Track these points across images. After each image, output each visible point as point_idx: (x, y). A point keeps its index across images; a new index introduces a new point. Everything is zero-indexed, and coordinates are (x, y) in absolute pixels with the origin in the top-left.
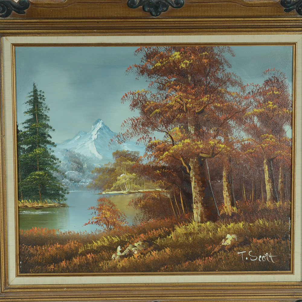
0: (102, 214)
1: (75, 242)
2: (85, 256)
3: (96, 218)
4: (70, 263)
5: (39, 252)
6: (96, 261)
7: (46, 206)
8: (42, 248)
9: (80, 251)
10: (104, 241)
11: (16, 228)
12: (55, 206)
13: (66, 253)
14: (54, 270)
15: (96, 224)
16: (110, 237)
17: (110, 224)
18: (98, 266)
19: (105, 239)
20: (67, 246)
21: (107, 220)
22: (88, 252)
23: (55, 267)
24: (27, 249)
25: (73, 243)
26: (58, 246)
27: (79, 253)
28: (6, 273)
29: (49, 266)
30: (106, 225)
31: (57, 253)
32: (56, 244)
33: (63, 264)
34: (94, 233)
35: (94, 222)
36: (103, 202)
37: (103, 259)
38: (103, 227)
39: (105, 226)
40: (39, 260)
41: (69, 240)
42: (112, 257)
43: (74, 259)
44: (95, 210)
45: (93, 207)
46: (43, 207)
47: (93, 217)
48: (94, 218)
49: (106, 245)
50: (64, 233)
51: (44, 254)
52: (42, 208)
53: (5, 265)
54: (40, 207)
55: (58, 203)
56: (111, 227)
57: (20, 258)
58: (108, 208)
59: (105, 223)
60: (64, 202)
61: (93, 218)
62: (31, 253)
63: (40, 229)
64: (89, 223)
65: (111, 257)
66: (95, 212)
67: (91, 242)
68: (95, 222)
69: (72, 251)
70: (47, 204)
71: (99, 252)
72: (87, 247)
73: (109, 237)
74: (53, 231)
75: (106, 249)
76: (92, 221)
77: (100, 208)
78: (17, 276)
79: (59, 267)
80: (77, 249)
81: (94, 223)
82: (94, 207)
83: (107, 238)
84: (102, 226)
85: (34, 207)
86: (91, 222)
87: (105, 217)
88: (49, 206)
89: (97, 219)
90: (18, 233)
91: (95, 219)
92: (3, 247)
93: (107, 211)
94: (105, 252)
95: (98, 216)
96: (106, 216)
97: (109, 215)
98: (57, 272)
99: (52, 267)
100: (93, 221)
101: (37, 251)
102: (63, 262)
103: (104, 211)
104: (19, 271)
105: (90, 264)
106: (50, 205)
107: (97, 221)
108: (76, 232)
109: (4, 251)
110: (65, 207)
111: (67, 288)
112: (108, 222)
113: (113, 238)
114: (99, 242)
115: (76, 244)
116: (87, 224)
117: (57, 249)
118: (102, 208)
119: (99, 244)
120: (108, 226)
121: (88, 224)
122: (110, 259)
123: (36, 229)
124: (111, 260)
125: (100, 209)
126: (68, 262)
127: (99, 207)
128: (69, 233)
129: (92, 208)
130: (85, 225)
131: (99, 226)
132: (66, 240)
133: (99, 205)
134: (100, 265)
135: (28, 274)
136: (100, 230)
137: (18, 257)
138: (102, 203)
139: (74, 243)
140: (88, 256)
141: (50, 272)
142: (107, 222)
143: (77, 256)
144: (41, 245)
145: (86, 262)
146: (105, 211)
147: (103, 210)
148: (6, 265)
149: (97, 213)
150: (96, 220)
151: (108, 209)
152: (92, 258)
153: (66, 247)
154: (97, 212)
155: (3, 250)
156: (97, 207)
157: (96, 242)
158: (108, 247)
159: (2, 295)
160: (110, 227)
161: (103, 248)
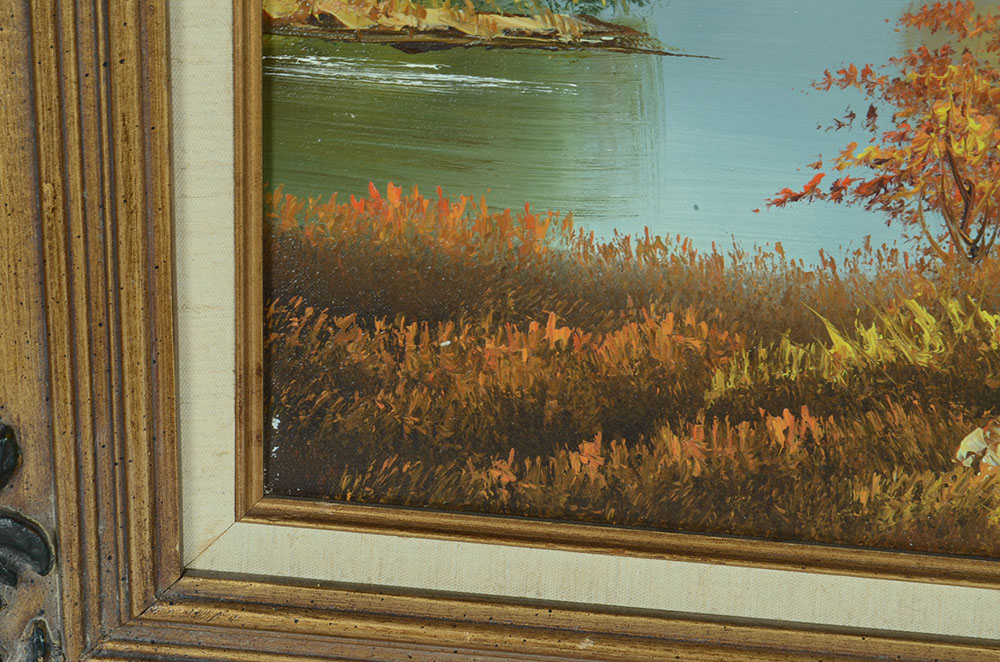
0: (929, 131)
1: (689, 320)
2: (756, 421)
3: (874, 155)
4: (634, 463)
5: (411, 365)
6: (830, 468)
7: (484, 35)
8: (434, 337)
9: (720, 384)
10: (914, 332)
11: (241, 182)
12: (553, 34)
13: (614, 388)
14: (514, 497)
15: (866, 201)
16: (968, 309)
17: (977, 214)
18: (842, 500)
19: (924, 318)
20: (620, 338)
21: (958, 181)
22: (777, 398)
23: (520, 476)
24: (323, 337)
25: (667, 328)
26: (559, 335)
27: (711, 397)
28: (164, 495)
29: (478, 466)
30: (949, 215)
31: (542, 385)
32: (543, 322)
33: (586, 460)
34: (842, 272)
35: (855, 185)
36: (946, 37)
37: (884, 454)
38: (917, 229)
39: (936, 222)
40: (410, 420)
41: (642, 302)
42: (962, 452)
43: (666, 433)
44: (870, 92)
45: (859, 69)
46: (461, 35)
47: (852, 147)
48: (860, 156)
49: (923, 359)
50: (607, 250)
51: (446, 383)
52: (448, 46)
53: (152, 441)
54: (435, 32)
55: (582, 15)
56: (981, 232)
57: (267, 390)
58: (983, 84)
59: (941, 203)
60: (626, 10)
61: (848, 153)
62: (357, 367)
63: (426, 203)
64: (812, 189)
65: (949, 453)
66: (872, 113)
67: (807, 332)
68: (865, 190)
69: (661, 378)
70: (491, 18)
71: (867, 406)
72: (775, 360)
73: (954, 307)
74: (529, 222)
75: (918, 388)
76: (842, 176)
77: (920, 81)
78: (246, 511)
79: (550, 479)
80: (698, 368)
81: (848, 197)
82: (867, 72)
83: (937, 310)
84: (915, 218)
85: (390, 32)
86: (825, 187)
87: (948, 156)
88: (507, 31)
89: (880, 162)
90: (255, 218)
91: (866, 160)
92: (139, 323)
93: (970, 111)
94: (909, 408)
95: (888, 144)
96: (957, 149)
97: (981, 146)
98: (535, 515)
99: (502, 472)
100: (849, 181)
101: (399, 354)
102: (586, 447)
103: (942, 111)
104: (257, 476)
105: (784, 483)
106: (515, 23)
107: (881, 183)
108: (703, 250)
109: (151, 347)
110: (629, 50)
111: (599, 635)
112: (969, 195)
113: (985, 315)
114: (871, 335)
115: (694, 332)
116: (796, 198)
117: (544, 353)
118: (934, 83)
119: (870, 351)
120: (964, 227)
121: (805, 201)
122: (939, 459)
123: (393, 197)
124: (948, 467)
125: (915, 93)
126: (619, 450)
127: (912, 75)
128: (645, 247)
129: (848, 78)
130: (780, 203)
131: (884, 216)
132: (616, 300)
133: (913, 61)
134: (862, 496)
135: (326, 508)
136: (890, 246)
137: (256, 384)
138: (934, 44)
139: (680, 328)
140: (778, 425)
141: (486, 510)
142: (955, 192)
143: (692, 420)
144: (432, 316)
145: (752, 464)
146: (956, 112)
147: (939, 96)
148: (162, 446)
149: (884, 122)
150: (870, 175)
151: (984, 97)
152: (809, 437)
153: (618, 347)
154: (887, 110)
155: (141, 342)
156: (893, 72)
157: (850, 334)
158: (937, 378)
159: (134, 634)
160: (973, 235)
161: (899, 378)
